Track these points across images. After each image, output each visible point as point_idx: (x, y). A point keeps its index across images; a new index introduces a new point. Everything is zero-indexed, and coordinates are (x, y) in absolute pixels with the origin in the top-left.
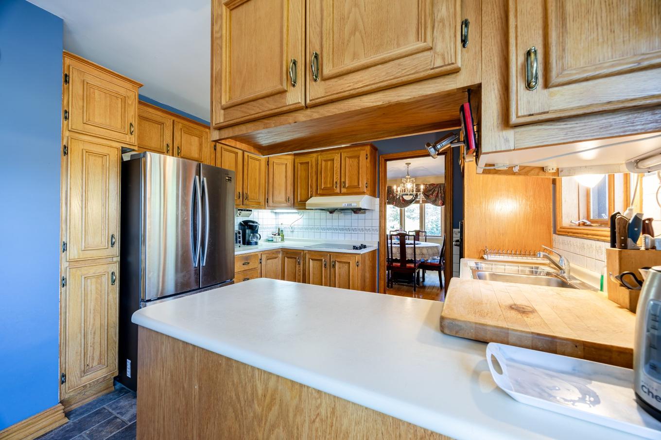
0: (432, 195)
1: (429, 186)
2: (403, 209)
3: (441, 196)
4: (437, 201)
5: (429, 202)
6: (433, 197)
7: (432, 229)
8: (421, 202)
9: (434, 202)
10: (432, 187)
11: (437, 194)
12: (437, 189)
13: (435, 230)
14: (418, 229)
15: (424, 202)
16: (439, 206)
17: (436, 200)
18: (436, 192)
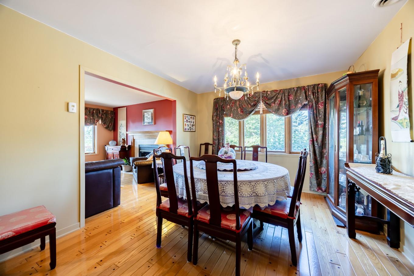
0: (274, 103)
1: (271, 93)
2: (242, 120)
3: (285, 104)
4: (280, 110)
5: (270, 112)
6: (275, 106)
7: (274, 143)
8: (261, 112)
9: (277, 111)
10: (274, 94)
11: (281, 101)
12: (280, 96)
13: (277, 144)
14: (258, 143)
15: (265, 112)
16: (283, 115)
17: (278, 109)
18: (279, 99)
